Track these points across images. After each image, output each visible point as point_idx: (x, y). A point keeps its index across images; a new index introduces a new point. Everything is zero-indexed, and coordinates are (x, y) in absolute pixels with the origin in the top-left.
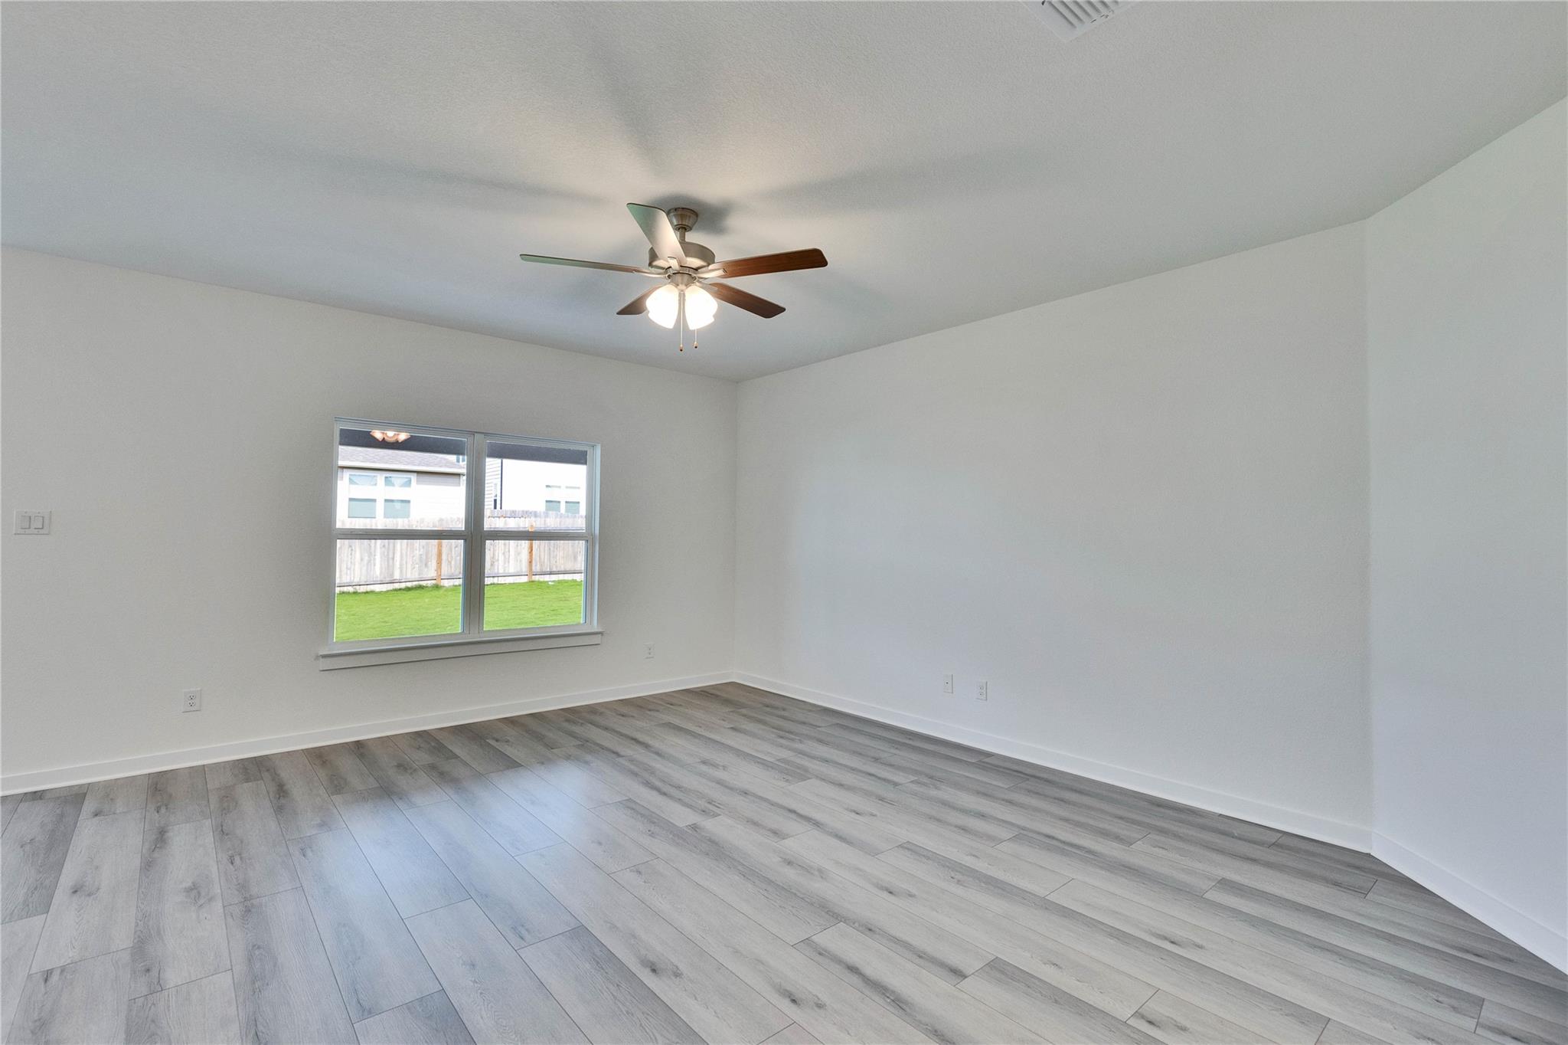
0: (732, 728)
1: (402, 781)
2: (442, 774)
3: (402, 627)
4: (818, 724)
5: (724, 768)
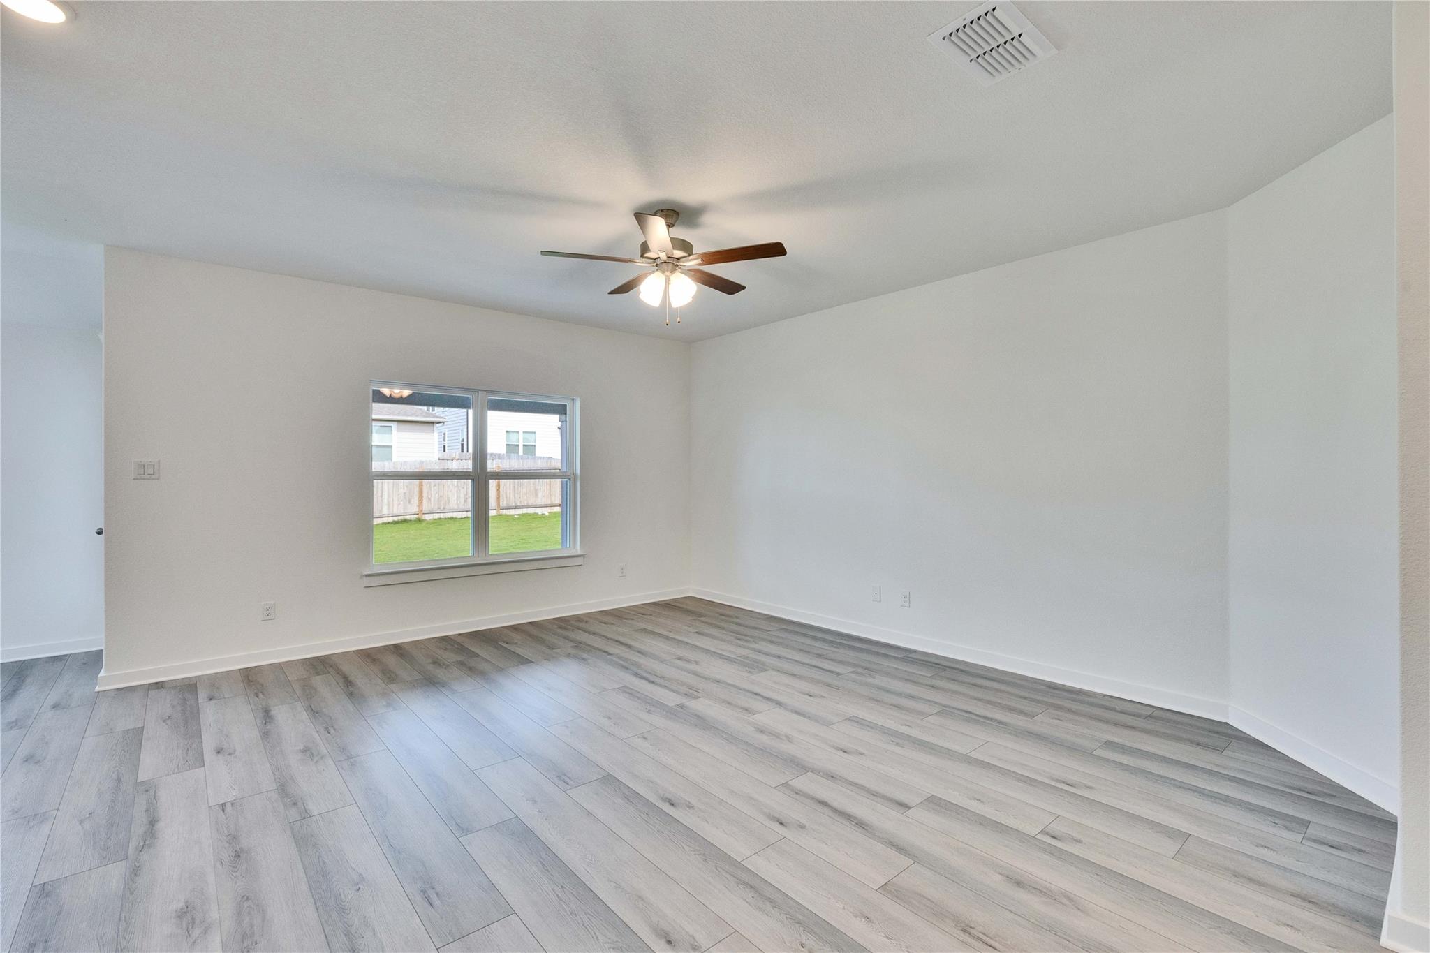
0: (697, 632)
1: (440, 673)
2: (470, 669)
3: (396, 555)
4: (768, 629)
5: (696, 663)
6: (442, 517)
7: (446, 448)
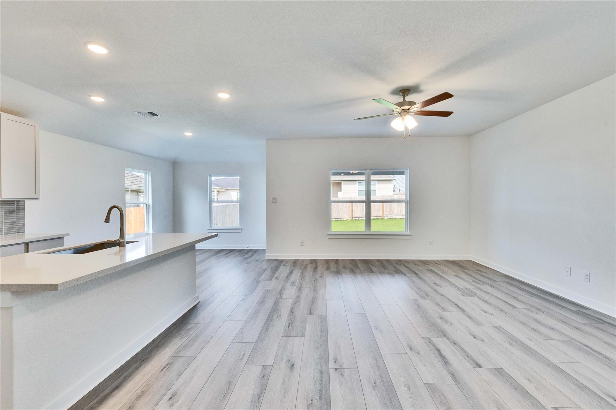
1: (342, 270)
2: (352, 271)
4: (497, 280)
5: (441, 286)
6: (391, 218)
7: (400, 190)
